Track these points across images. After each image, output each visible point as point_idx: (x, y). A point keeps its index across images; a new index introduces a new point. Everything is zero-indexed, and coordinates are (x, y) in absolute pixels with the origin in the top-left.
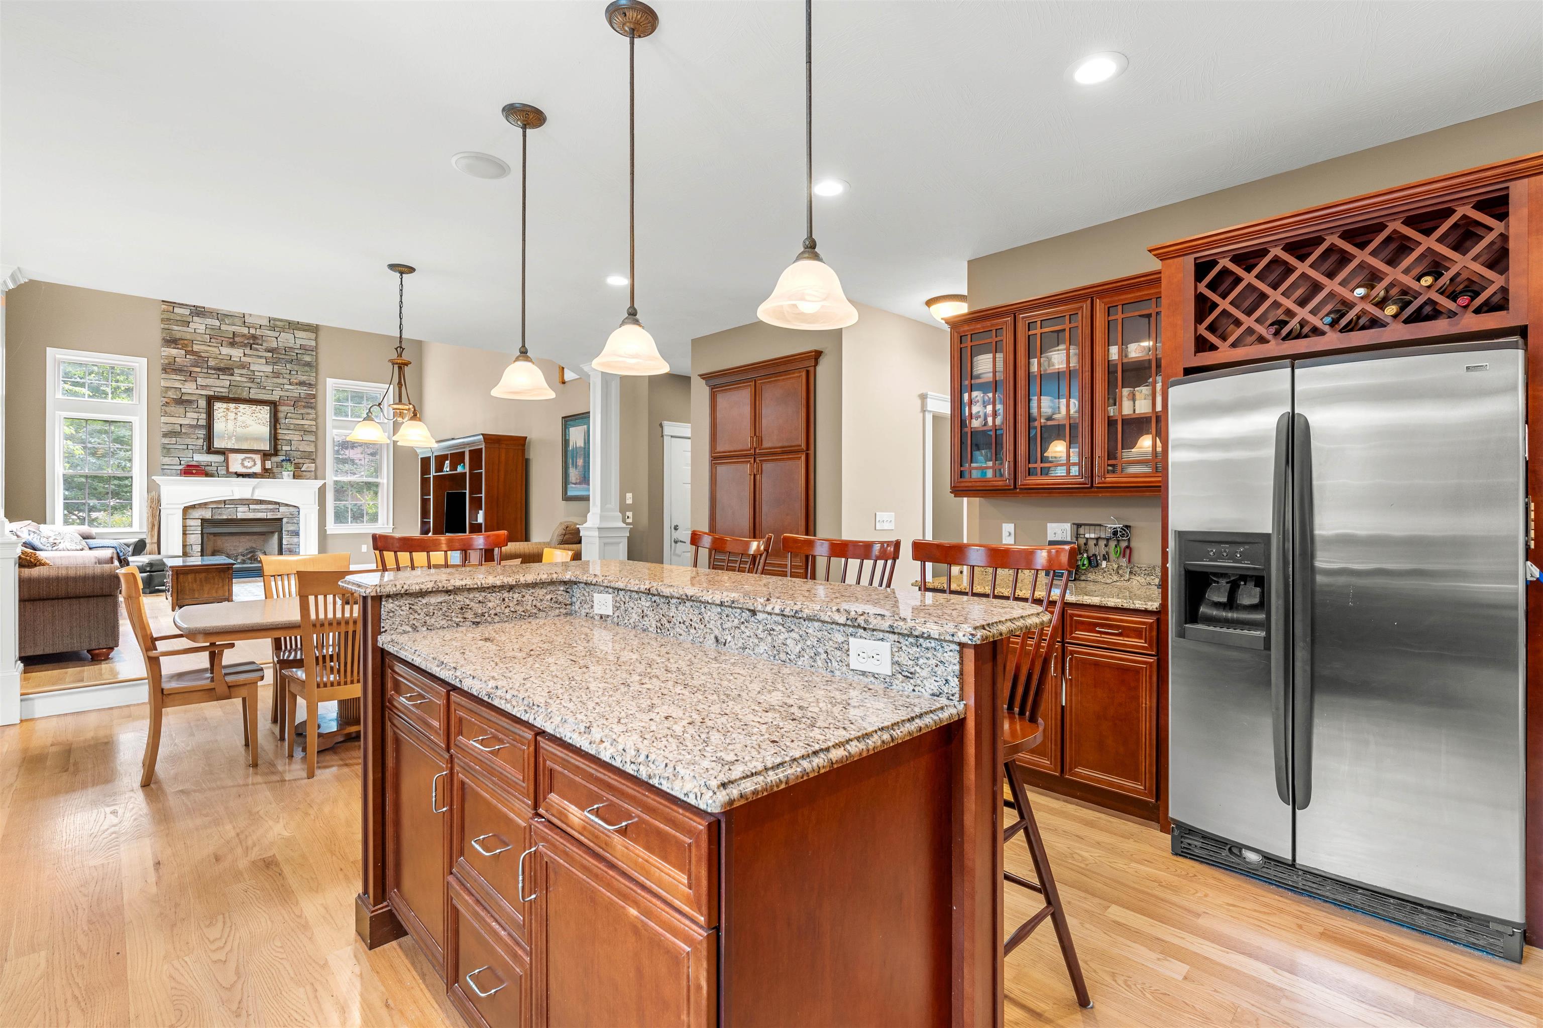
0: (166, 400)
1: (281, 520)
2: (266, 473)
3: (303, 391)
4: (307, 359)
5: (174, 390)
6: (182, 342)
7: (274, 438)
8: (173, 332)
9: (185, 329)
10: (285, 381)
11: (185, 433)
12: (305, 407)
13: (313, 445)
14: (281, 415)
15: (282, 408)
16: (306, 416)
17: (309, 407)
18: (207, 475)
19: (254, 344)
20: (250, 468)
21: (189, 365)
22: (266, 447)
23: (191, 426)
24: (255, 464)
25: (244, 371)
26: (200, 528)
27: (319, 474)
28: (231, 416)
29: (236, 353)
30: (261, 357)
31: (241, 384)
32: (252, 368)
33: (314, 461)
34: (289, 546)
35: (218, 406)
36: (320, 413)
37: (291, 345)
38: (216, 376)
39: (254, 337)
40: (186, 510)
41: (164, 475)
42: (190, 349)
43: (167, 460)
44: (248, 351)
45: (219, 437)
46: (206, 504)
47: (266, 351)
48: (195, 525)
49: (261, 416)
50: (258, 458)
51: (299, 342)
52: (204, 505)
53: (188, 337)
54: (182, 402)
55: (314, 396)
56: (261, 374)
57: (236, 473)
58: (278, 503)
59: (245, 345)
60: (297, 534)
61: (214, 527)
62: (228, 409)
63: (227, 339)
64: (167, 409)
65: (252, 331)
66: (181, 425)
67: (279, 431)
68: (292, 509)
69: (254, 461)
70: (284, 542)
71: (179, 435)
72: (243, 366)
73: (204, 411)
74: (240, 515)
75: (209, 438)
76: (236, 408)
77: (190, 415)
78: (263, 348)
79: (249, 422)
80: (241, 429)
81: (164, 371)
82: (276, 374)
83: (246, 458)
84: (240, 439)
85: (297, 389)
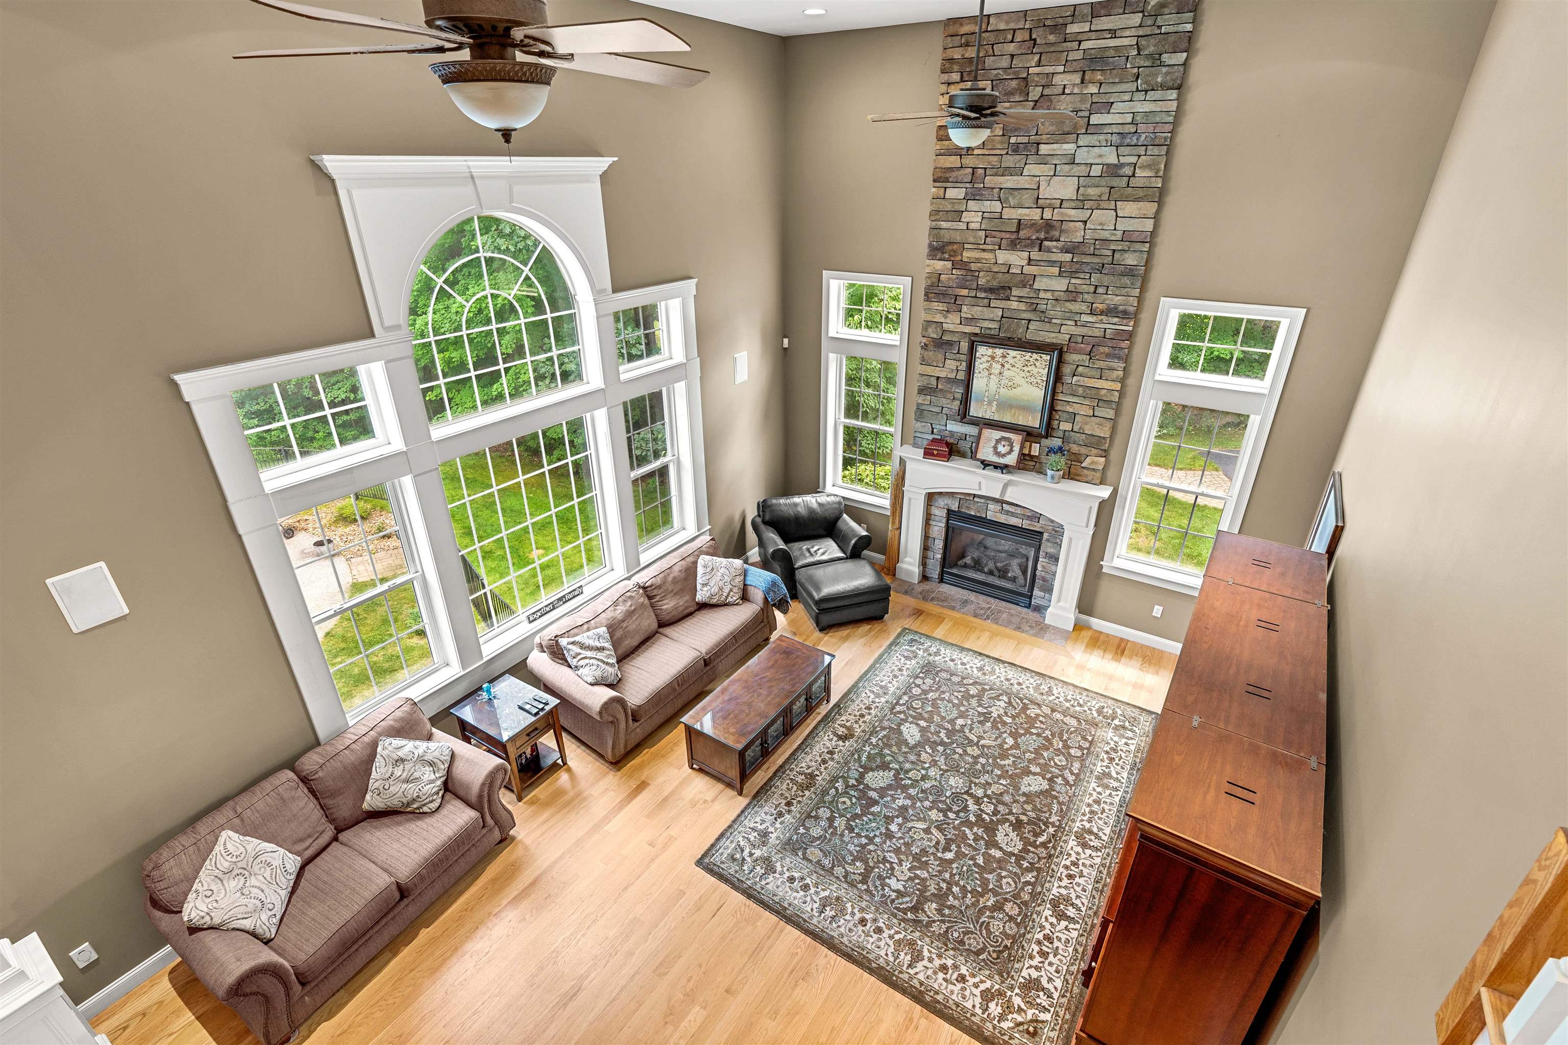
0: (924, 340)
1: (1041, 533)
2: (1025, 465)
3: (1111, 325)
4: (1131, 259)
5: (934, 325)
6: (950, 248)
7: (1051, 409)
8: (942, 232)
9: (955, 225)
10: (1084, 307)
11: (941, 390)
12: (1108, 356)
13: (1109, 425)
14: (1067, 370)
15: (1072, 358)
16: (1107, 373)
17: (1115, 355)
19: (1046, 239)
21: (955, 285)
23: (948, 379)
24: (1011, 451)
25: (1024, 292)
26: (944, 520)
27: (1111, 474)
28: (996, 368)
29: (1016, 259)
30: (1052, 263)
31: (1015, 316)
32: (1036, 286)
33: (1105, 454)
34: (1043, 573)
35: (982, 351)
36: (1134, 368)
37: (1106, 235)
38: (986, 301)
39: (1048, 225)
40: (931, 497)
41: (913, 450)
42: (959, 258)
43: (920, 426)
44: (1035, 255)
45: (977, 401)
46: (952, 493)
47: (1061, 252)
48: (939, 513)
49: (1035, 370)
50: (1017, 438)
51: (1122, 225)
52: (950, 494)
53: (958, 239)
54: (943, 343)
55: (1130, 336)
56: (1049, 295)
57: (983, 462)
58: (1038, 514)
59: (1032, 245)
60: (1055, 559)
61: (960, 521)
62: (993, 358)
63: (1008, 236)
64: (926, 354)
65: (1047, 214)
66: (938, 378)
67: (1060, 397)
68: (1055, 527)
69: (1012, 443)
70: (1039, 568)
71: (934, 392)
72: (1027, 281)
73: (963, 357)
74: (990, 516)
75: (966, 401)
76: (1004, 356)
77: (951, 364)
78: (1060, 244)
79: (1018, 380)
80: (1005, 390)
81: (927, 298)
82: (1072, 295)
83: (1003, 438)
84: (1004, 405)
85: (1101, 322)
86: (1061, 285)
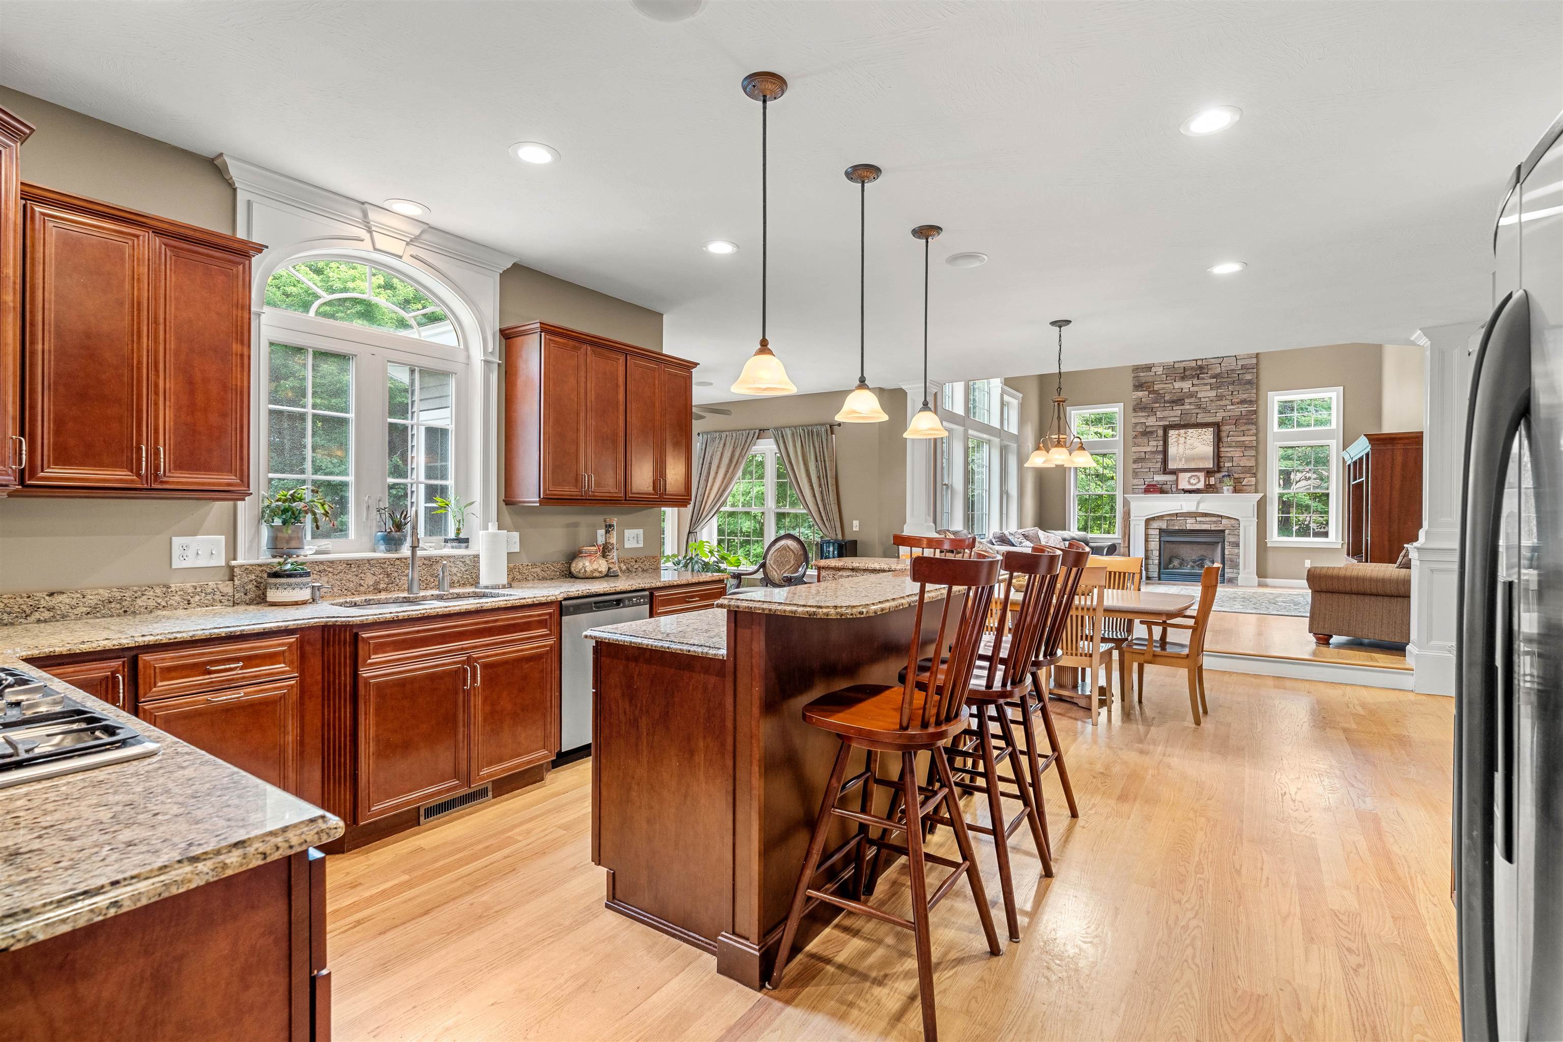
0: (1135, 433)
1: (1223, 531)
2: (1209, 489)
3: (1244, 408)
4: (1248, 377)
5: (1140, 425)
6: (1146, 385)
7: (1218, 456)
8: (1140, 378)
9: (1149, 374)
10: (1228, 402)
11: (1148, 459)
12: (1246, 424)
13: (1254, 459)
14: (1224, 434)
15: (1225, 428)
16: (1247, 433)
17: (1249, 424)
18: (1162, 491)
19: (1201, 374)
20: (1195, 484)
21: (1151, 403)
22: (1209, 464)
23: (1152, 452)
24: (1199, 481)
25: (1192, 400)
26: (1158, 537)
27: (1260, 487)
28: (1182, 440)
29: (1186, 385)
31: (1189, 412)
32: (1199, 396)
33: (1254, 475)
34: (1230, 556)
35: (1172, 433)
36: (1261, 429)
37: (1233, 368)
38: (1170, 408)
39: (1201, 368)
40: (1148, 521)
41: (1134, 493)
42: (1152, 389)
43: (1136, 481)
44: (1196, 381)
45: (1172, 460)
46: (1162, 516)
47: (1210, 379)
48: (1154, 533)
49: (1205, 437)
50: (1202, 475)
52: (1160, 518)
53: (1151, 380)
54: (1147, 433)
55: (1255, 412)
56: (1207, 400)
57: (1183, 490)
58: (1221, 516)
59: (1193, 377)
60: (1237, 545)
61: (1169, 536)
62: (1179, 435)
63: (1179, 375)
64: (1136, 440)
65: (1199, 363)
66: (1145, 452)
67: (1222, 449)
68: (1233, 522)
69: (1199, 478)
70: (1226, 552)
71: (1144, 460)
72: (1192, 395)
73: (1161, 439)
74: (1189, 527)
75: (1165, 461)
76: (1186, 433)
77: (1151, 443)
78: (1209, 375)
79: (1196, 444)
80: (1189, 451)
81: (1135, 410)
82: (1220, 398)
83: (1193, 476)
84: (1188, 460)
85: (1238, 408)
86: (1213, 394)
